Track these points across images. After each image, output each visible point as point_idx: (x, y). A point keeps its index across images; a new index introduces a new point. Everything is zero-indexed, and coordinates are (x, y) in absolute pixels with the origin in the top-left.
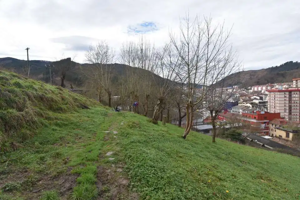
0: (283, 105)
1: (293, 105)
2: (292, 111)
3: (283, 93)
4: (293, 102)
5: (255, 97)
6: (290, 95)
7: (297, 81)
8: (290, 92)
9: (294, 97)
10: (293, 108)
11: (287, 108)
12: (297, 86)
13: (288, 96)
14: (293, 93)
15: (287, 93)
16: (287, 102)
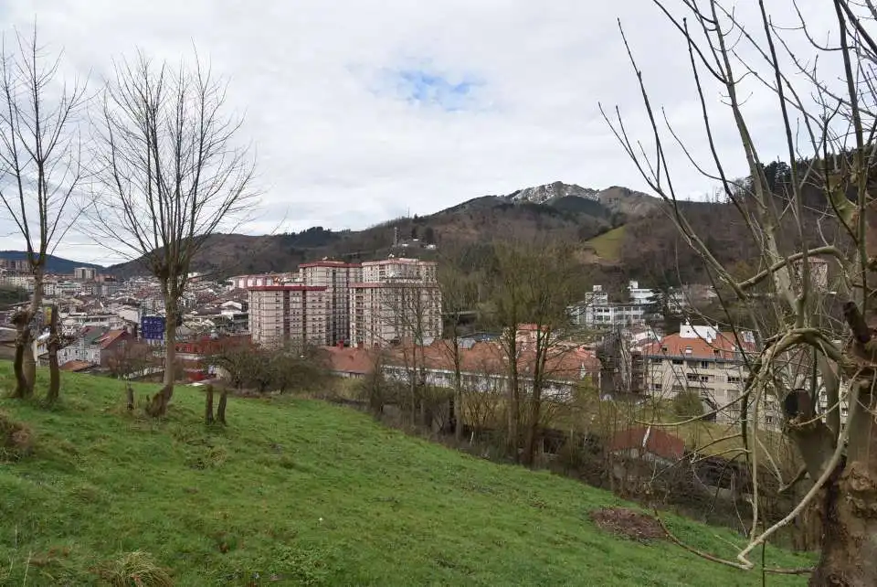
0: (274, 320)
1: (292, 318)
2: (292, 330)
3: (274, 294)
4: (291, 312)
5: (230, 303)
6: (287, 298)
7: (304, 268)
8: (287, 290)
9: (294, 302)
10: (291, 325)
11: (282, 326)
12: (304, 281)
13: (282, 300)
14: (291, 293)
15: (282, 294)
16: (281, 313)
